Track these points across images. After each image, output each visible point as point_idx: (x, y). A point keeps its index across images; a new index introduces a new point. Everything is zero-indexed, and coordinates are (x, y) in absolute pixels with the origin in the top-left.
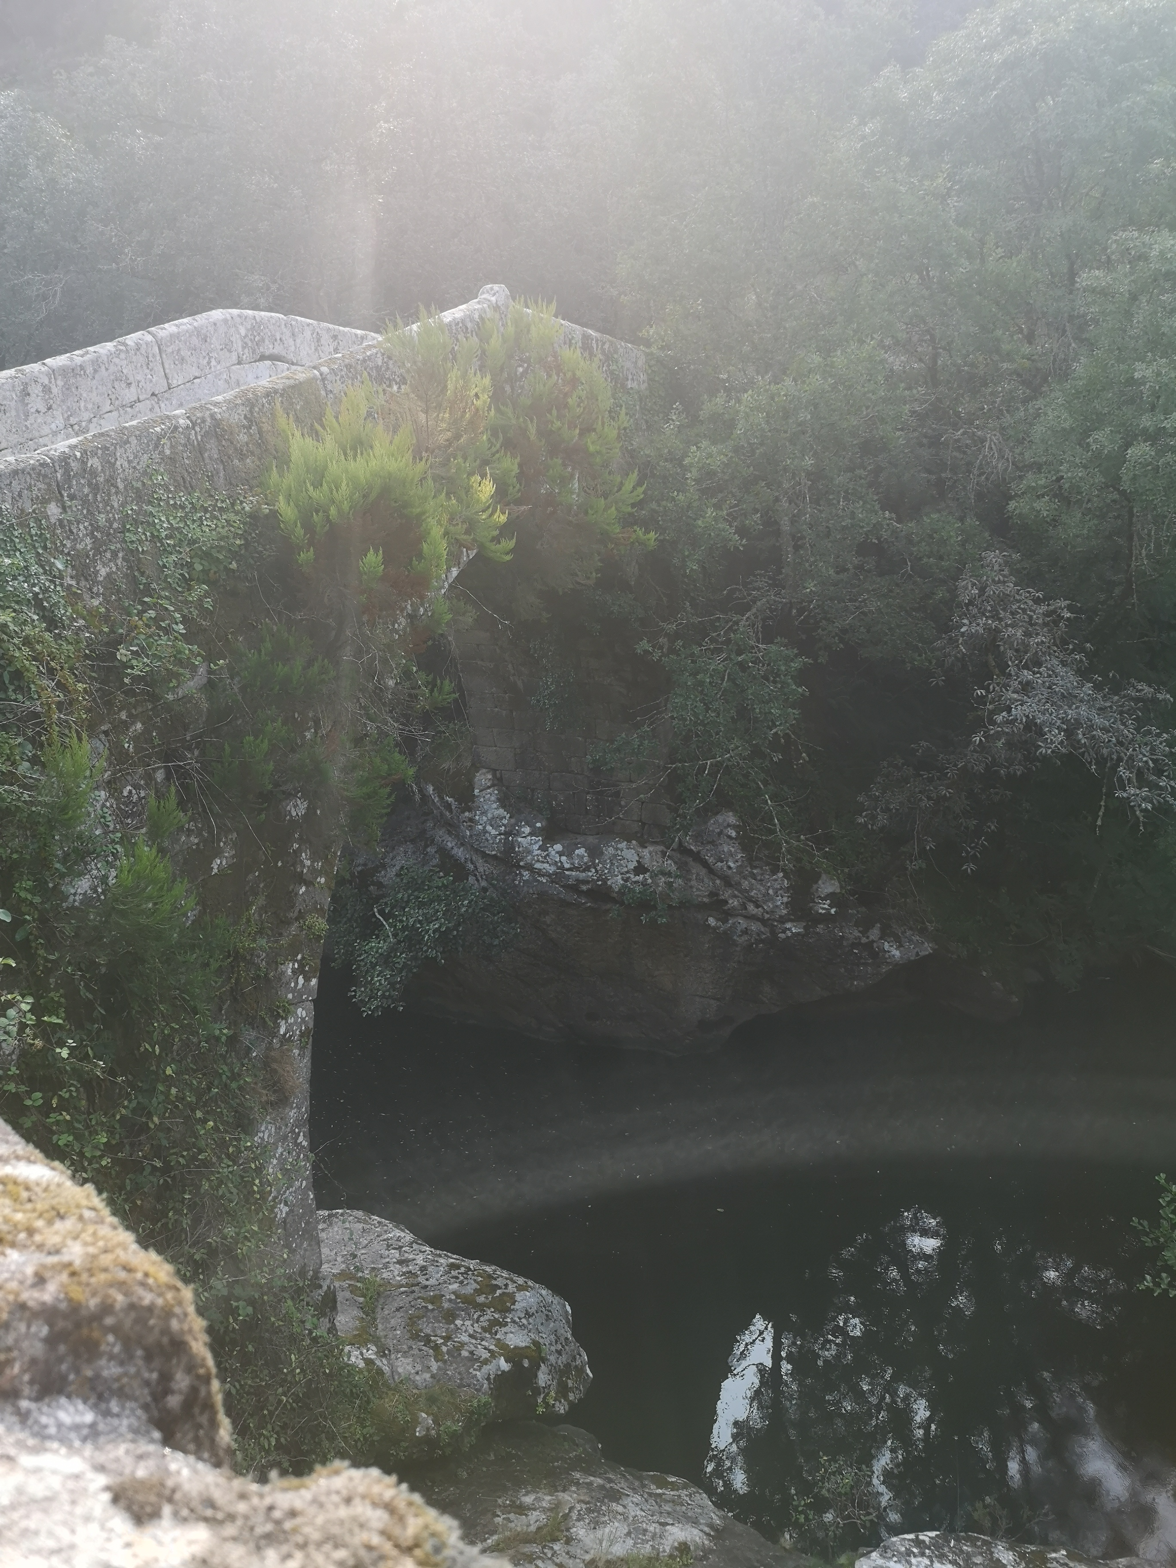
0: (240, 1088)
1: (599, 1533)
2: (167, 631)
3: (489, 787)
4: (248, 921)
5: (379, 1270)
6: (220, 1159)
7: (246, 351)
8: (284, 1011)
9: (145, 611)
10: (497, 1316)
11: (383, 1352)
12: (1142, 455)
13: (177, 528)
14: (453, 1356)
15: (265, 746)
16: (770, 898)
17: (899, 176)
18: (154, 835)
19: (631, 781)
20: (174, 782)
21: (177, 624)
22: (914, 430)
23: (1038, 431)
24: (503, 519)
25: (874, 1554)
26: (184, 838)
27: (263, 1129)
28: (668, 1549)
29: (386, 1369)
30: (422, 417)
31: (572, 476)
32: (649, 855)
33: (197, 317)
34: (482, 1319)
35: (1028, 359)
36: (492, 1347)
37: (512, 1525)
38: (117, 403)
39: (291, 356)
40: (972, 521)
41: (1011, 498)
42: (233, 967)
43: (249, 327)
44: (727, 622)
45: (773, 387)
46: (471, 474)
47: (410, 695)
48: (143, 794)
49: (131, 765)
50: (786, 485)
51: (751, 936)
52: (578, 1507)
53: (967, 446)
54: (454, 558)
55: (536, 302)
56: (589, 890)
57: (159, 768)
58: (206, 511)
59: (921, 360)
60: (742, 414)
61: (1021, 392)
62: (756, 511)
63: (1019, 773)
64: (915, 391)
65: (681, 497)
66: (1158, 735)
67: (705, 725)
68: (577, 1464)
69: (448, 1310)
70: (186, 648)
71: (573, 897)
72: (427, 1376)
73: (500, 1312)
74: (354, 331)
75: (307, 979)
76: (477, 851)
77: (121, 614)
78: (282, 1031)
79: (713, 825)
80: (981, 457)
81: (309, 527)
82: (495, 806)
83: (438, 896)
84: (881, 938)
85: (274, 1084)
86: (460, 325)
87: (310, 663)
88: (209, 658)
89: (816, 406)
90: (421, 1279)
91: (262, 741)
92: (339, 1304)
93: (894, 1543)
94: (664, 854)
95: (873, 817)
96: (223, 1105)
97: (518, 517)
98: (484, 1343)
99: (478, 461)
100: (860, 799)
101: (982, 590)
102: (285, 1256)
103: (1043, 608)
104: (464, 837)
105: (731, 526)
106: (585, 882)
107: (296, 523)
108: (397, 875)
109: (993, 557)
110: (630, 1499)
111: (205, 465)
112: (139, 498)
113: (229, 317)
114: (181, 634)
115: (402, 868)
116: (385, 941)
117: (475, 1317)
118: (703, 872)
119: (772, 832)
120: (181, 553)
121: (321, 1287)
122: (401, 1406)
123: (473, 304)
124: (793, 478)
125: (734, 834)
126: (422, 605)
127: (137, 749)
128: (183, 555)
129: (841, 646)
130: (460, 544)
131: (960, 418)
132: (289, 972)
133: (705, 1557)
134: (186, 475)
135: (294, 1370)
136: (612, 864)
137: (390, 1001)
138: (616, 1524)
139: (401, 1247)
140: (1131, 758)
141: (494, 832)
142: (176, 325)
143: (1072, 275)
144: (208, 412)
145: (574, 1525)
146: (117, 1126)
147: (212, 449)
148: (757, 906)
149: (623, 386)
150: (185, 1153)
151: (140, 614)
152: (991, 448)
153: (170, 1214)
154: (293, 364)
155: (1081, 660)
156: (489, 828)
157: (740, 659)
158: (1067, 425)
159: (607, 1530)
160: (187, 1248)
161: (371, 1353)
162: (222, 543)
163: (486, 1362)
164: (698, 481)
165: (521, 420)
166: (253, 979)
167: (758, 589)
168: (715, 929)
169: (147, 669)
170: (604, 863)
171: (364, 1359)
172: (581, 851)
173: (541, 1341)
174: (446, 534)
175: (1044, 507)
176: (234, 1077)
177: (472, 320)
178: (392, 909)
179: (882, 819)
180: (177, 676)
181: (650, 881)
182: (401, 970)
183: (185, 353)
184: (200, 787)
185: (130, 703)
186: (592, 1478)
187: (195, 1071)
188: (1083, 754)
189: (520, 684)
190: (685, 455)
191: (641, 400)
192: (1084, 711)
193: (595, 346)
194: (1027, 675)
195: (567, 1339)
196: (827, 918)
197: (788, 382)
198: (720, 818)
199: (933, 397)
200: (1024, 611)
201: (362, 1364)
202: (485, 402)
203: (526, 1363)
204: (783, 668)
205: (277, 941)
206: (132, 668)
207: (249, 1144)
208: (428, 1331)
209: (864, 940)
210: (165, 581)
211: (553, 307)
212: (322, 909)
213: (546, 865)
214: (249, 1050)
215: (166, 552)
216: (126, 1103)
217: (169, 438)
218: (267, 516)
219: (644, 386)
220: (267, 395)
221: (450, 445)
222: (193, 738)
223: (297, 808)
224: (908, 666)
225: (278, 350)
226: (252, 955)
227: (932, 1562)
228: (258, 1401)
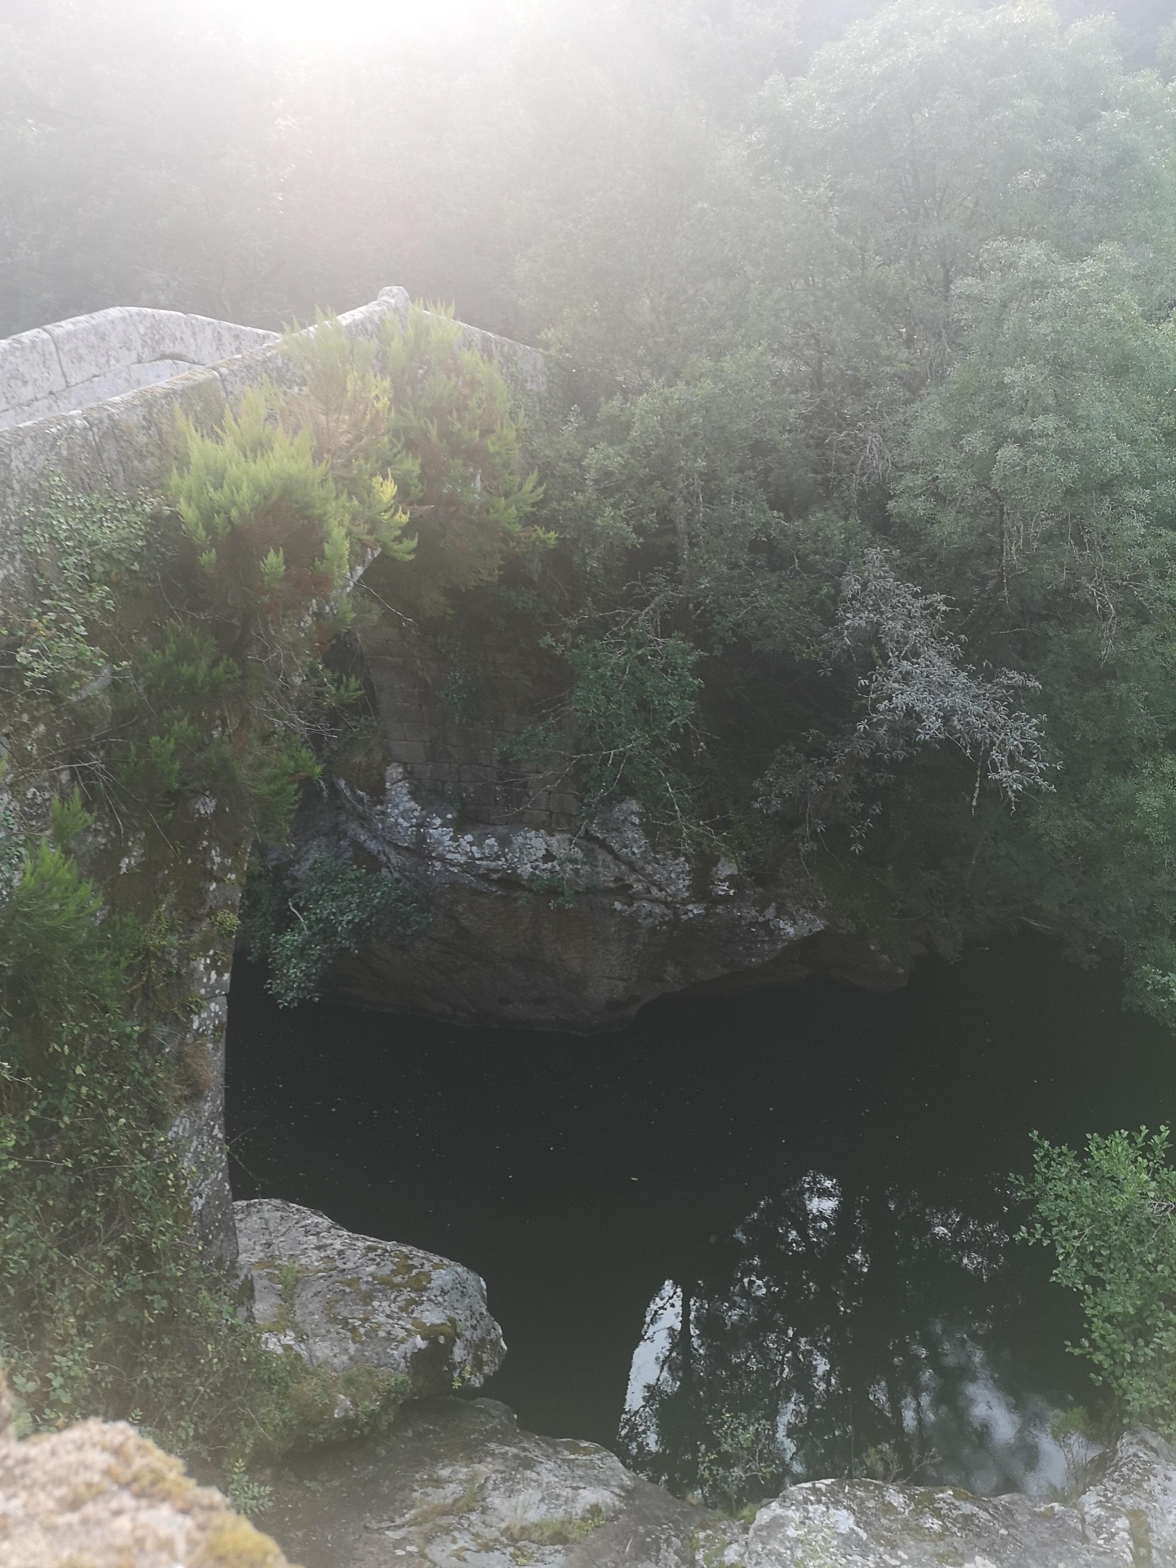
0: (153, 1084)
1: (514, 1500)
2: (68, 633)
3: (400, 781)
4: (159, 918)
5: (297, 1256)
6: (133, 1155)
7: (146, 349)
8: (196, 1006)
9: (44, 613)
10: (413, 1295)
11: (301, 1338)
12: (1011, 456)
13: (77, 530)
14: (371, 1338)
15: (171, 746)
16: (674, 883)
17: (784, 185)
18: (59, 837)
19: (538, 772)
20: (78, 783)
21: (78, 625)
22: (802, 432)
23: (916, 433)
24: (405, 519)
25: (773, 1504)
26: (90, 839)
27: (177, 1123)
28: (580, 1512)
29: (304, 1354)
30: (323, 419)
31: (473, 476)
32: (558, 843)
33: (95, 315)
34: (399, 1299)
35: (907, 363)
36: (409, 1326)
37: (430, 1498)
38: (13, 401)
39: (192, 355)
40: (855, 520)
41: (891, 497)
42: (144, 964)
43: (148, 325)
44: (627, 617)
45: (667, 391)
46: (373, 475)
47: (317, 693)
48: (47, 796)
49: (34, 767)
50: (681, 485)
51: (655, 918)
52: (494, 1476)
53: (851, 447)
54: (356, 557)
55: (435, 305)
56: (499, 878)
57: (63, 770)
58: (105, 511)
59: (807, 363)
60: (637, 417)
61: (902, 394)
62: (653, 510)
63: (901, 758)
64: (800, 395)
65: (580, 497)
66: (1028, 721)
67: (606, 718)
68: (491, 1436)
69: (366, 1292)
70: (88, 650)
71: (484, 886)
72: (345, 1358)
73: (417, 1290)
74: (255, 330)
75: (220, 974)
76: (389, 843)
77: (20, 616)
78: (195, 1026)
79: (617, 813)
80: (862, 458)
81: (210, 527)
82: (406, 799)
83: (352, 888)
84: (776, 917)
85: (188, 1079)
86: (358, 328)
87: (215, 663)
88: (113, 659)
89: (707, 410)
90: (339, 1263)
91: (168, 741)
92: (257, 1294)
93: (792, 1492)
94: (570, 841)
95: (768, 802)
96: (135, 1102)
97: (421, 516)
98: (400, 1322)
99: (380, 462)
100: (756, 784)
101: (864, 586)
102: (200, 1248)
103: (921, 602)
104: (376, 830)
105: (628, 524)
106: (495, 871)
107: (197, 524)
108: (312, 869)
109: (874, 553)
110: (544, 1466)
111: (104, 466)
112: (36, 499)
113: (127, 314)
114: (82, 636)
115: (315, 862)
116: (300, 934)
117: (392, 1297)
118: (609, 858)
119: (674, 818)
120: (80, 554)
121: (238, 1276)
122: (319, 1390)
123: (373, 306)
124: (687, 479)
125: (637, 821)
126: (328, 603)
127: (42, 751)
128: (83, 557)
129: (735, 639)
130: (364, 545)
131: (845, 419)
132: (202, 968)
133: (616, 1518)
134: (84, 477)
135: (211, 1360)
136: (522, 853)
137: (306, 993)
138: (531, 1491)
139: (319, 1233)
140: (1003, 742)
141: (405, 824)
142: (73, 323)
143: (947, 283)
144: (105, 413)
145: (489, 1496)
146: (27, 1127)
147: (111, 450)
148: (661, 890)
149: (523, 388)
150: (96, 1151)
151: (40, 616)
152: (871, 449)
153: (83, 1213)
154: (194, 363)
155: (956, 651)
156: (401, 820)
157: (640, 652)
158: (941, 428)
159: (521, 1497)
160: (100, 1245)
161: (289, 1339)
162: (123, 545)
163: (403, 1341)
164: (596, 482)
165: (422, 422)
166: (164, 976)
167: (656, 585)
168: (621, 912)
169: (49, 671)
170: (514, 852)
171: (282, 1345)
172: (491, 841)
173: (457, 1317)
174: (349, 534)
175: (921, 506)
176: (147, 1073)
177: (372, 321)
178: (306, 902)
179: (776, 804)
180: (79, 677)
181: (558, 868)
182: (316, 962)
183: (83, 351)
184: (106, 787)
185: (31, 706)
186: (507, 1448)
187: (106, 1070)
188: (958, 739)
189: (429, 679)
190: (584, 456)
191: (540, 401)
192: (959, 699)
193: (494, 348)
194: (906, 665)
195: (481, 1314)
196: (725, 899)
197: (681, 385)
198: (624, 806)
199: (818, 400)
200: (903, 604)
201: (280, 1350)
202: (385, 405)
203: (442, 1340)
204: (680, 661)
205: (188, 938)
206: (33, 670)
207: (162, 1139)
208: (346, 1313)
209: (761, 919)
210: (66, 583)
211: (452, 310)
212: (233, 905)
213: (457, 856)
214: (162, 1047)
215: (66, 553)
216: (35, 1104)
217: (66, 439)
218: (169, 518)
219: (543, 388)
220: (166, 396)
221: (351, 447)
222: (98, 739)
223: (206, 806)
224: (797, 658)
225: (178, 349)
226: (163, 952)
227: (828, 1508)
228: (176, 1393)
